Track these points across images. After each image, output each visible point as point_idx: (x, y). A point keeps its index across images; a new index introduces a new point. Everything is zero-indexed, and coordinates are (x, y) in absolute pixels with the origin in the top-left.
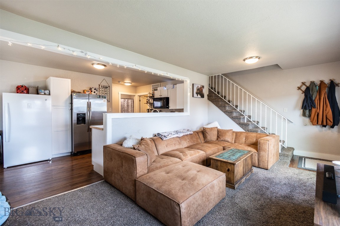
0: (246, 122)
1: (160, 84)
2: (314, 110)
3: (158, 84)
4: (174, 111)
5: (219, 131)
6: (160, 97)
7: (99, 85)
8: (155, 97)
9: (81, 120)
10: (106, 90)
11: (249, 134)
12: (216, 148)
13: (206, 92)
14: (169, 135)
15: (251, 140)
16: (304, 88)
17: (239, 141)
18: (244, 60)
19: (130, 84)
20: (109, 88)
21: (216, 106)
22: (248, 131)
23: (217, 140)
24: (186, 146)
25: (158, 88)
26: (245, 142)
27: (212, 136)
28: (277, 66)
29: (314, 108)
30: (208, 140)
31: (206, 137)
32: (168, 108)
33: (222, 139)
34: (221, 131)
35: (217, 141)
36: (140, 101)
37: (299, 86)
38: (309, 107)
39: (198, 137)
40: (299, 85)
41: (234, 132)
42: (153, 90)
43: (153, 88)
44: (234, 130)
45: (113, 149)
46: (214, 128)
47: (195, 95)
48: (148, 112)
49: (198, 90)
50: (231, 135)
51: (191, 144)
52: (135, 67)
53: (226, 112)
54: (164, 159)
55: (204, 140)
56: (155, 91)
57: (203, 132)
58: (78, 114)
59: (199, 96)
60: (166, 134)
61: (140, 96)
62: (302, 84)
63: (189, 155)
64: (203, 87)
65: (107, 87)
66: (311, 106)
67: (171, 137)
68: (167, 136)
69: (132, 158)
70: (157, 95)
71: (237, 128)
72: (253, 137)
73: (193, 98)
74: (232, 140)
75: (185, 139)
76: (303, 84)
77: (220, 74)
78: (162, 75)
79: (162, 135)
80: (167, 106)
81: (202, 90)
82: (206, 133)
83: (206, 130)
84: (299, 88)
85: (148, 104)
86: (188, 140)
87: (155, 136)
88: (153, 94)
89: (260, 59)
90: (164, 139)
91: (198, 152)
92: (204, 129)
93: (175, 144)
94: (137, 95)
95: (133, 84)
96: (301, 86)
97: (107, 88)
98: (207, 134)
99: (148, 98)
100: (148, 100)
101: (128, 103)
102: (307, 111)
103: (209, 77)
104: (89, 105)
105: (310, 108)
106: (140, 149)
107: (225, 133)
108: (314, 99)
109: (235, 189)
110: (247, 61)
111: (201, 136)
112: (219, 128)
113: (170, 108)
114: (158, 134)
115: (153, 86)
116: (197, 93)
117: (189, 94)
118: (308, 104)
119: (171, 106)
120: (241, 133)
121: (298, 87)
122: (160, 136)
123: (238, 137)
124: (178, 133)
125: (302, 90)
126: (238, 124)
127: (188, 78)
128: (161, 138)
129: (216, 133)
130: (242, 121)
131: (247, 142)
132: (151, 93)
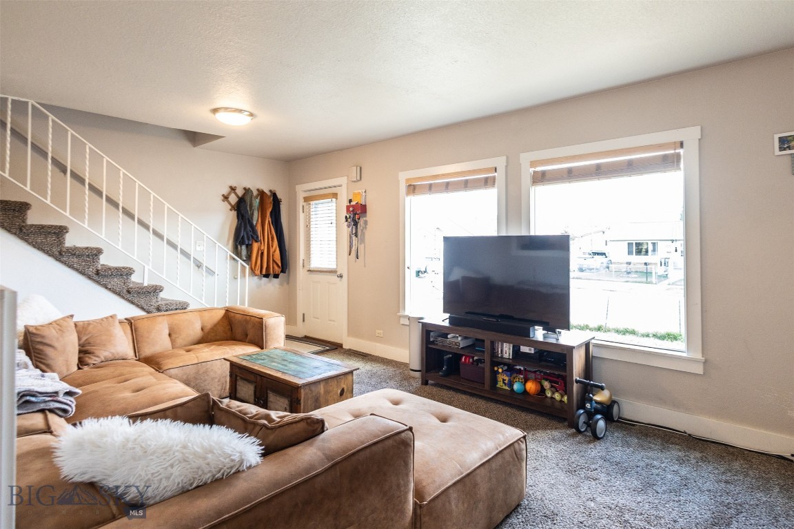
2: (256, 246)
15: (188, 332)
16: (233, 199)
23: (81, 362)
26: (173, 342)
29: (256, 242)
33: (104, 354)
37: (226, 193)
38: (249, 240)
40: (226, 191)
41: (121, 322)
46: (64, 319)
50: (120, 333)
62: (229, 189)
66: (252, 237)
72: (194, 323)
76: (233, 189)
77: (32, 102)
82: (44, 348)
83: (43, 338)
84: (226, 198)
96: (229, 194)
98: (51, 352)
102: (244, 247)
105: (250, 242)
108: (255, 223)
118: (247, 234)
120: (150, 319)
121: (223, 195)
123: (146, 335)
125: (230, 204)
129: (75, 339)
130: (134, 282)
131: (180, 341)
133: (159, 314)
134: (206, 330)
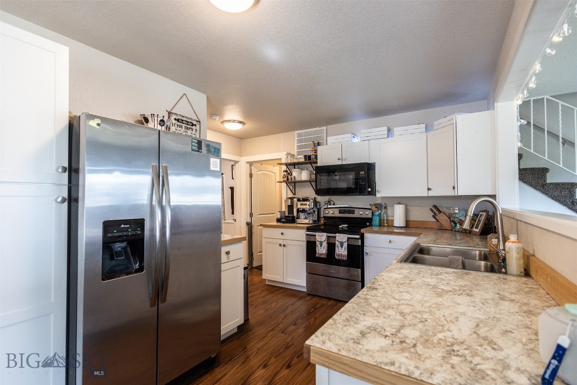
3: (318, 129)
6: (340, 163)
7: (170, 113)
8: (321, 162)
9: (119, 254)
10: (189, 131)
19: (239, 127)
20: (198, 126)
32: (374, 193)
36: (251, 176)
42: (299, 147)
43: (299, 141)
56: (319, 148)
61: (251, 164)
65: (194, 123)
77: (546, 97)
80: (370, 189)
85: (287, 184)
88: (308, 157)
94: (243, 161)
95: (249, 126)
97: (194, 127)
100: (286, 174)
115: (299, 135)
119: (385, 188)
132: (294, 155)
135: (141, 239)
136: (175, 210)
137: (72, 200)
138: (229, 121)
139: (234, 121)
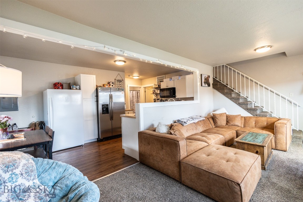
0: (253, 107)
1: (164, 76)
3: (162, 76)
4: (180, 100)
5: (227, 117)
6: (166, 88)
7: (115, 79)
8: (161, 88)
9: (105, 110)
10: (120, 83)
11: (258, 118)
12: (231, 132)
13: (211, 81)
14: (188, 121)
15: (262, 124)
17: (249, 125)
18: (255, 50)
19: (138, 78)
20: (123, 81)
21: (222, 93)
22: (256, 115)
23: (227, 124)
24: (201, 131)
25: (164, 80)
26: (255, 126)
27: (222, 122)
28: (284, 54)
30: (219, 125)
31: (216, 122)
32: (175, 97)
33: (232, 123)
34: (229, 117)
35: (227, 126)
36: (145, 92)
39: (209, 122)
41: (242, 117)
42: (158, 82)
43: (158, 80)
44: (242, 115)
45: (149, 135)
46: (223, 113)
47: (203, 84)
48: (155, 102)
49: (205, 79)
50: (240, 119)
51: (205, 129)
52: (158, 62)
53: (232, 99)
54: (193, 143)
55: (215, 125)
56: (161, 83)
57: (214, 118)
58: (103, 105)
59: (206, 85)
60: (185, 121)
61: (145, 88)
63: (212, 139)
64: (209, 77)
65: (122, 81)
67: (190, 123)
68: (187, 122)
69: (175, 142)
70: (163, 86)
71: (246, 114)
72: (264, 121)
73: (202, 87)
74: (242, 125)
75: (200, 124)
77: (225, 64)
78: (179, 67)
79: (182, 122)
80: (174, 96)
81: (208, 79)
82: (216, 118)
83: (216, 116)
85: (154, 94)
86: (202, 126)
87: (175, 122)
88: (159, 86)
89: (272, 48)
90: (185, 125)
91: (219, 136)
92: (214, 115)
93: (192, 129)
94: (143, 86)
95: (141, 77)
97: (122, 82)
98: (217, 120)
99: (154, 89)
100: (154, 91)
101: (133, 94)
103: (214, 67)
104: (111, 97)
106: (176, 135)
107: (235, 118)
109: (265, 170)
110: (257, 51)
111: (212, 121)
112: (227, 113)
113: (176, 97)
114: (178, 120)
115: (158, 78)
116: (205, 83)
117: (199, 84)
119: (178, 95)
120: (250, 117)
122: (180, 123)
123: (247, 122)
124: (194, 119)
126: (245, 109)
127: (198, 69)
128: (181, 124)
129: (225, 118)
130: (249, 107)
131: (257, 126)
132: (156, 85)
133: (257, 117)
134: (268, 125)
135: (108, 108)
136: (115, 103)
137: (97, 101)
138: (135, 76)
139: (136, 76)
